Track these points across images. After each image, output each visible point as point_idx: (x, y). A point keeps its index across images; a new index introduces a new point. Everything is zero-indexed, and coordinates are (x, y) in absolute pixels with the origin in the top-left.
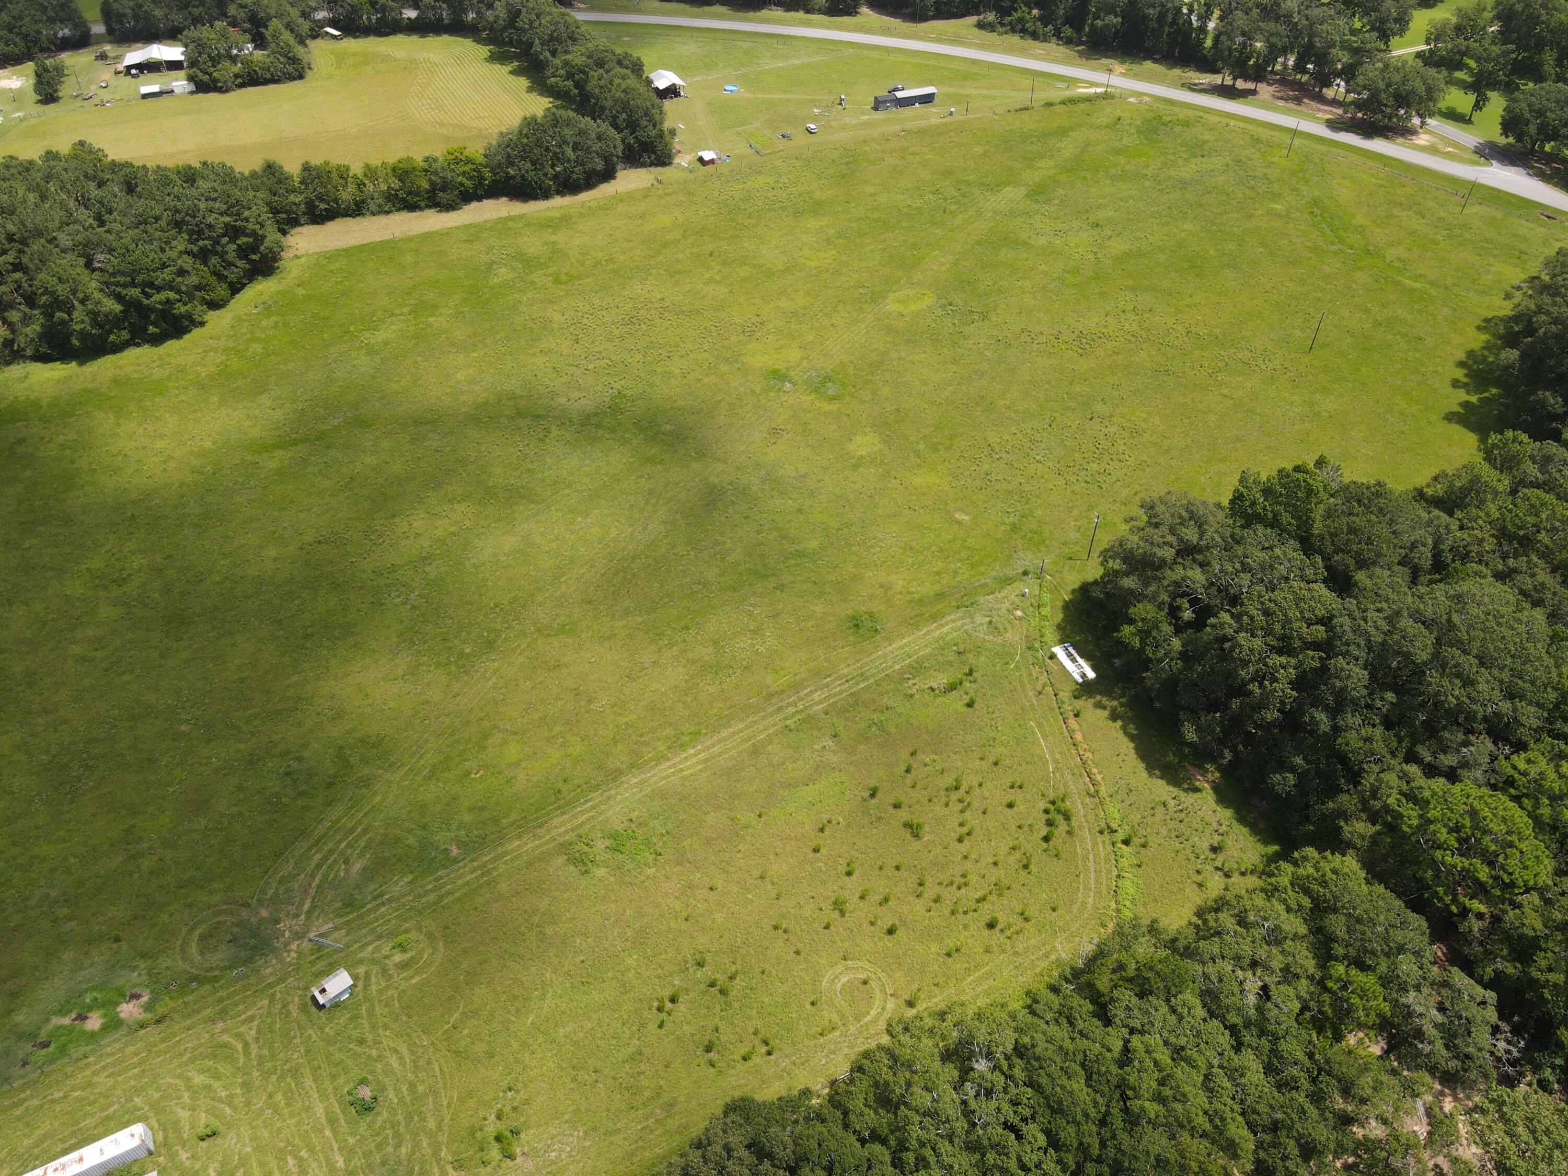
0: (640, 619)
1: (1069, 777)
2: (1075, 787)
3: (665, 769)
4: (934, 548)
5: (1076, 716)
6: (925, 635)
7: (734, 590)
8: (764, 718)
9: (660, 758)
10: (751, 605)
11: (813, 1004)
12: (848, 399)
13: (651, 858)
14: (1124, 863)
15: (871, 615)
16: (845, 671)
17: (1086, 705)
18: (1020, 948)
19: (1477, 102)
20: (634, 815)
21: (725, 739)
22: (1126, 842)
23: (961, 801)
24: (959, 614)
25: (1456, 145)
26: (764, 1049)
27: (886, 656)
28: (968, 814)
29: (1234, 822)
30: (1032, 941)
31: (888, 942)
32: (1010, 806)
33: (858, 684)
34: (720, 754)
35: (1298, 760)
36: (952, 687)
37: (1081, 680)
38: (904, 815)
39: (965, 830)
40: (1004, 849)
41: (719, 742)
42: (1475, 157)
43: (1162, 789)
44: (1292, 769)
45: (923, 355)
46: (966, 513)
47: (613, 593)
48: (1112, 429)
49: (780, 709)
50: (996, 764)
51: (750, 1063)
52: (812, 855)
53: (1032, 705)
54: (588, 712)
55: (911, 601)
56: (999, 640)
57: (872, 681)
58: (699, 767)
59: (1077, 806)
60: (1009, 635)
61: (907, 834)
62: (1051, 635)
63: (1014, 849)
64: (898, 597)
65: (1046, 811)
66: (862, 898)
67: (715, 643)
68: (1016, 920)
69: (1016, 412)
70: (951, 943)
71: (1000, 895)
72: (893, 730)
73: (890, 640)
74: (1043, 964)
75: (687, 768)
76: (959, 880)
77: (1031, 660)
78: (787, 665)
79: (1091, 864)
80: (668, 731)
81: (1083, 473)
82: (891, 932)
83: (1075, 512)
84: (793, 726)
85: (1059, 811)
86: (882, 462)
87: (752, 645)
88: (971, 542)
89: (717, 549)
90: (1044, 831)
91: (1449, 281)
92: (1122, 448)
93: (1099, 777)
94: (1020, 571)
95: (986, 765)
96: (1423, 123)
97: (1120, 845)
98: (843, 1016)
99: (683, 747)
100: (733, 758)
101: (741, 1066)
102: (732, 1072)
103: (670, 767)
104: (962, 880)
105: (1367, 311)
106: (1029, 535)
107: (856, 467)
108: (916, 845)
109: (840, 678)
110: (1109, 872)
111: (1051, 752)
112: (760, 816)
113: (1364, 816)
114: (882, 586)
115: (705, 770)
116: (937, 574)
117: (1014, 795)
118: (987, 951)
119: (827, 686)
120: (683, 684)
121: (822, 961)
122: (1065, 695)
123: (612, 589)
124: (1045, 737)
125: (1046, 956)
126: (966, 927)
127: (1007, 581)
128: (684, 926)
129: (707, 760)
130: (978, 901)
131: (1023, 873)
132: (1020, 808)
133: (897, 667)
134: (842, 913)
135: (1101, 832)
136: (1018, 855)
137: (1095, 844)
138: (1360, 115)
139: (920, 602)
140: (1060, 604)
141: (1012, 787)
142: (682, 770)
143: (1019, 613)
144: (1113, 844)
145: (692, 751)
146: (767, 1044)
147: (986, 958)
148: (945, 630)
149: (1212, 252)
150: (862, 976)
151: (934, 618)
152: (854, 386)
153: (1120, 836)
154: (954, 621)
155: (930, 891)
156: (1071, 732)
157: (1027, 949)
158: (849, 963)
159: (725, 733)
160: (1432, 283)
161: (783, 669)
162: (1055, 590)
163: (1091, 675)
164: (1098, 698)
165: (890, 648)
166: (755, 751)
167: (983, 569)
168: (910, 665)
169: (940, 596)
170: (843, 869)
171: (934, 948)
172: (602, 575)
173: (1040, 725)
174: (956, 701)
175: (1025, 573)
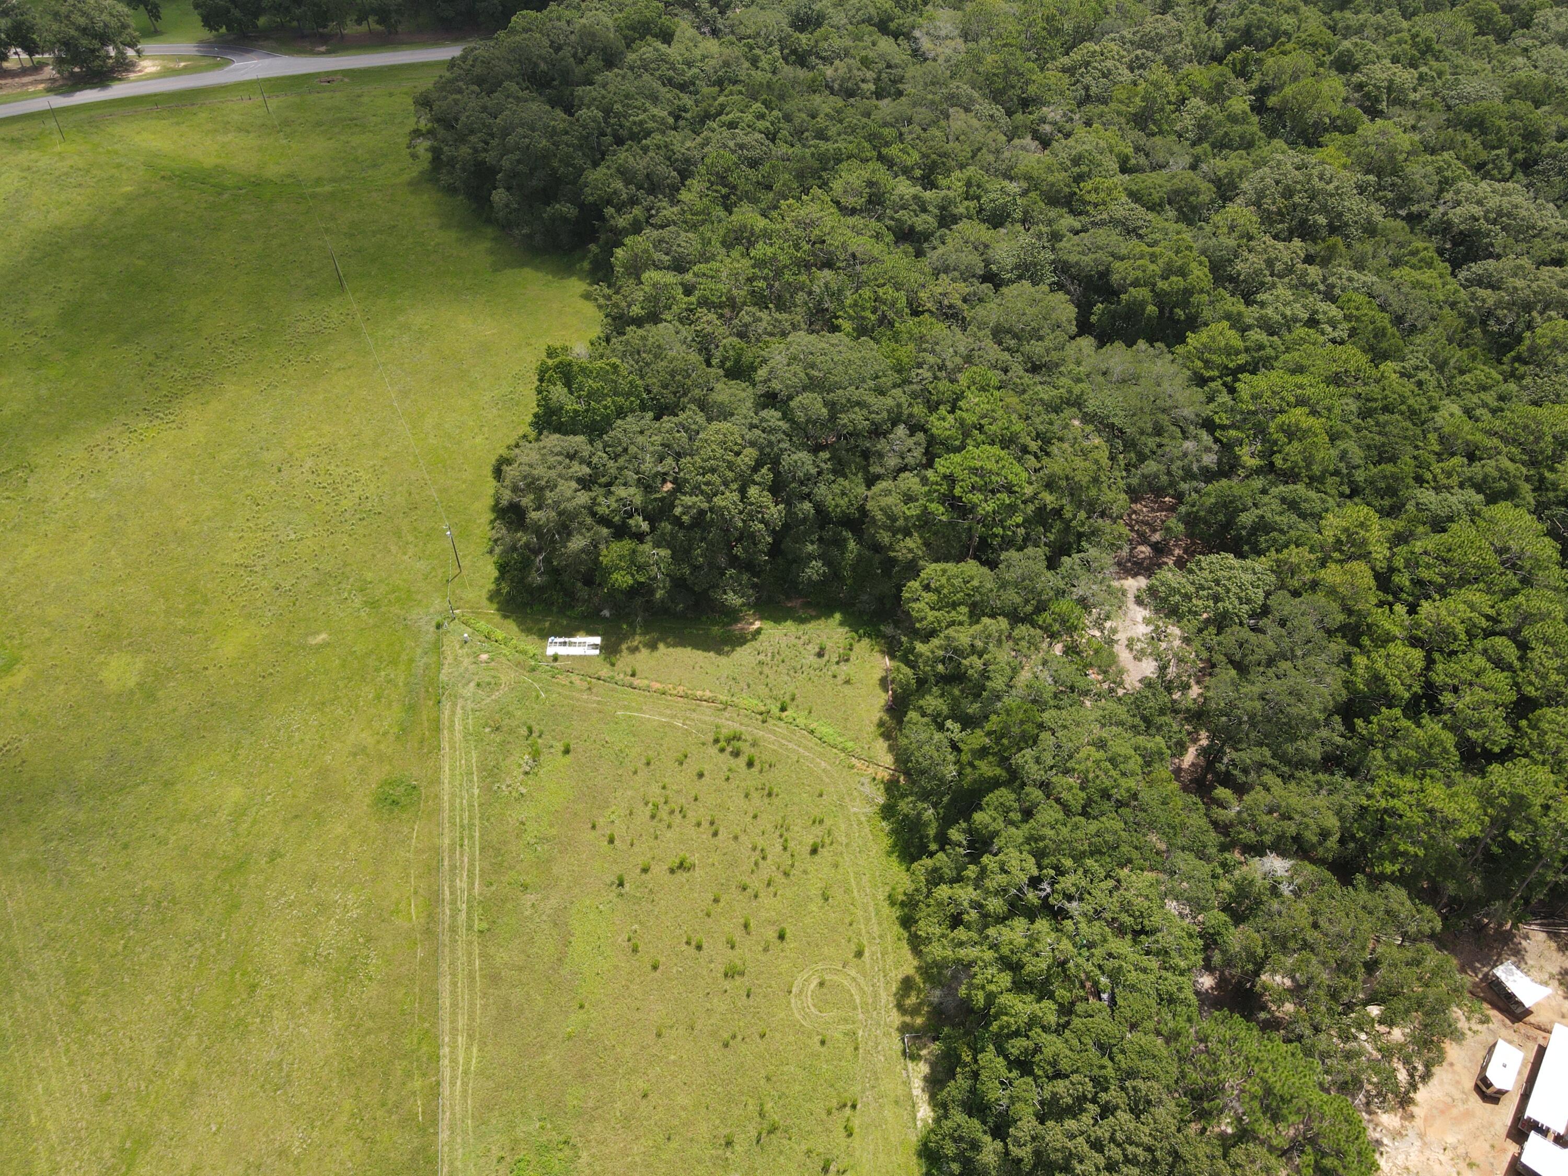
0: (193, 1040)
1: (694, 715)
2: (706, 716)
3: (452, 1093)
4: (341, 684)
5: (633, 675)
6: (453, 748)
7: (237, 907)
8: (453, 951)
9: (434, 1091)
10: (276, 899)
11: (823, 1043)
12: (26, 654)
13: (567, 1151)
14: (801, 721)
15: (386, 783)
16: (447, 841)
17: (625, 660)
18: (844, 840)
19: (149, 11)
20: (496, 1152)
21: (454, 1005)
22: (783, 709)
23: (672, 812)
24: (447, 706)
25: (181, 58)
26: (848, 1111)
27: (453, 795)
28: (690, 814)
29: (802, 627)
30: (843, 827)
31: (791, 944)
32: (701, 775)
33: (471, 837)
34: (472, 1018)
35: (810, 548)
36: (536, 756)
37: (597, 652)
38: (659, 870)
39: (706, 825)
40: (743, 803)
41: (454, 1014)
42: (210, 61)
43: (744, 655)
44: (811, 557)
45: (30, 550)
46: (317, 633)
47: (115, 1060)
48: (309, 463)
49: (453, 929)
50: (648, 764)
51: (856, 1130)
52: (657, 974)
53: (599, 703)
54: (297, 1163)
55: (398, 738)
56: (504, 689)
57: (477, 822)
58: (475, 1050)
59: (729, 724)
60: (503, 679)
61: (682, 876)
62: (530, 644)
63: (747, 796)
64: (382, 747)
65: (722, 750)
66: (733, 947)
67: (303, 961)
68: (818, 830)
69: (209, 519)
70: (814, 892)
71: (787, 830)
72: (554, 831)
73: (438, 781)
74: (867, 830)
75: (468, 1062)
76: (757, 855)
77: (546, 676)
78: (396, 895)
79: (790, 746)
80: (399, 1067)
81: (347, 515)
82: (782, 937)
83: (393, 548)
84: (485, 925)
85: (729, 741)
86: (169, 670)
87: (339, 922)
88: (359, 649)
89: (149, 899)
90: (742, 761)
91: (342, 172)
92: (341, 471)
93: (708, 694)
94: (432, 629)
95: (643, 773)
96: (138, 52)
97: (784, 714)
98: (846, 1021)
99: (435, 1058)
100: (485, 1007)
101: (856, 1141)
102: (857, 1154)
103: (453, 1084)
104: (758, 852)
105: (327, 230)
106: (392, 597)
107: (151, 696)
108: (698, 873)
109: (452, 850)
110: (804, 737)
111: (661, 714)
112: (581, 1007)
113: (900, 536)
114: (355, 755)
115: (483, 1045)
116: (378, 698)
117: (692, 767)
118: (836, 866)
119: (453, 868)
120: (339, 1024)
121: (782, 1015)
122: (605, 671)
123: (108, 1060)
124: (640, 710)
125: (860, 823)
126: (805, 872)
127: (437, 646)
128: (673, 1145)
129: (470, 1036)
130: (785, 849)
131: (775, 800)
132: (707, 768)
133: (476, 791)
134: (742, 974)
135: (764, 722)
136: (755, 795)
137: (774, 733)
138: (77, 70)
139: (404, 731)
140: (498, 618)
141: (681, 764)
142: (466, 1073)
143: (484, 657)
144: (780, 719)
145: (447, 1050)
146: (845, 1105)
147: (841, 870)
148: (458, 726)
149: (140, 263)
150: (814, 983)
151: (437, 728)
152: (11, 638)
153: (775, 710)
154: (453, 713)
155: (756, 883)
156: (648, 689)
157: (847, 835)
158: (795, 990)
159: (446, 1001)
160: (333, 180)
161: (397, 904)
162: (477, 613)
163: (597, 640)
164: (624, 646)
165: (446, 786)
166: (494, 979)
167: (404, 657)
168: (482, 779)
169: (412, 708)
170: (692, 950)
171: (813, 907)
172: (71, 1063)
173: (626, 708)
174: (554, 762)
175: (438, 626)
